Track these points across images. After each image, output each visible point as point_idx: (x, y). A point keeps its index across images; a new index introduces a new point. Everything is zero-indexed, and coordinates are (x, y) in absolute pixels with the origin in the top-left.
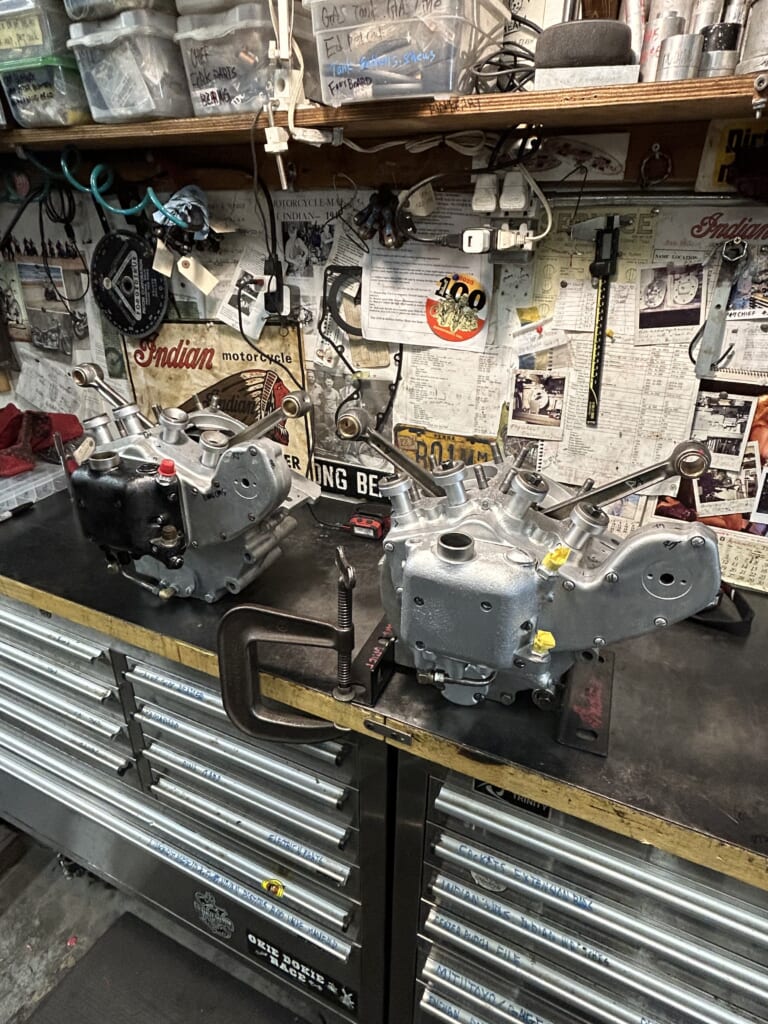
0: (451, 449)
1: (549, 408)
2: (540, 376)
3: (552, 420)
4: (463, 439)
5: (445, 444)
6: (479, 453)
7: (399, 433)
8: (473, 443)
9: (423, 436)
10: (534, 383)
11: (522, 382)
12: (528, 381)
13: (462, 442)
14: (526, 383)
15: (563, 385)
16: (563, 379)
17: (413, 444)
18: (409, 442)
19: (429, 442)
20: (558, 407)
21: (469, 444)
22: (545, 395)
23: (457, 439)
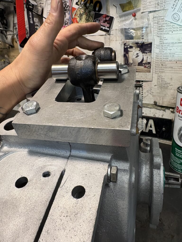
1: (144, 62)
2: (137, 43)
3: (146, 69)
10: (134, 48)
11: (127, 48)
12: (131, 47)
14: (129, 48)
15: (151, 47)
16: (151, 44)
20: (148, 61)
22: (141, 54)
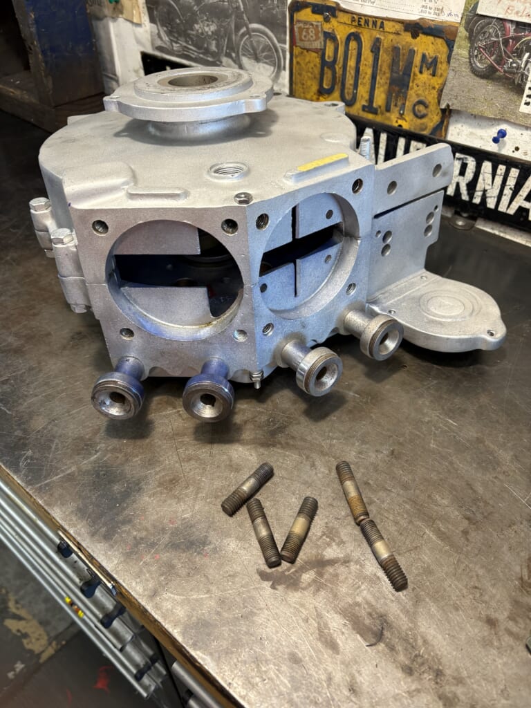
0: (376, 47)
4: (398, 27)
5: (367, 38)
6: (424, 56)
7: (297, 16)
8: (415, 36)
9: (333, 21)
13: (397, 34)
17: (317, 38)
18: (312, 33)
19: (342, 33)
21: (407, 37)
23: (389, 26)
